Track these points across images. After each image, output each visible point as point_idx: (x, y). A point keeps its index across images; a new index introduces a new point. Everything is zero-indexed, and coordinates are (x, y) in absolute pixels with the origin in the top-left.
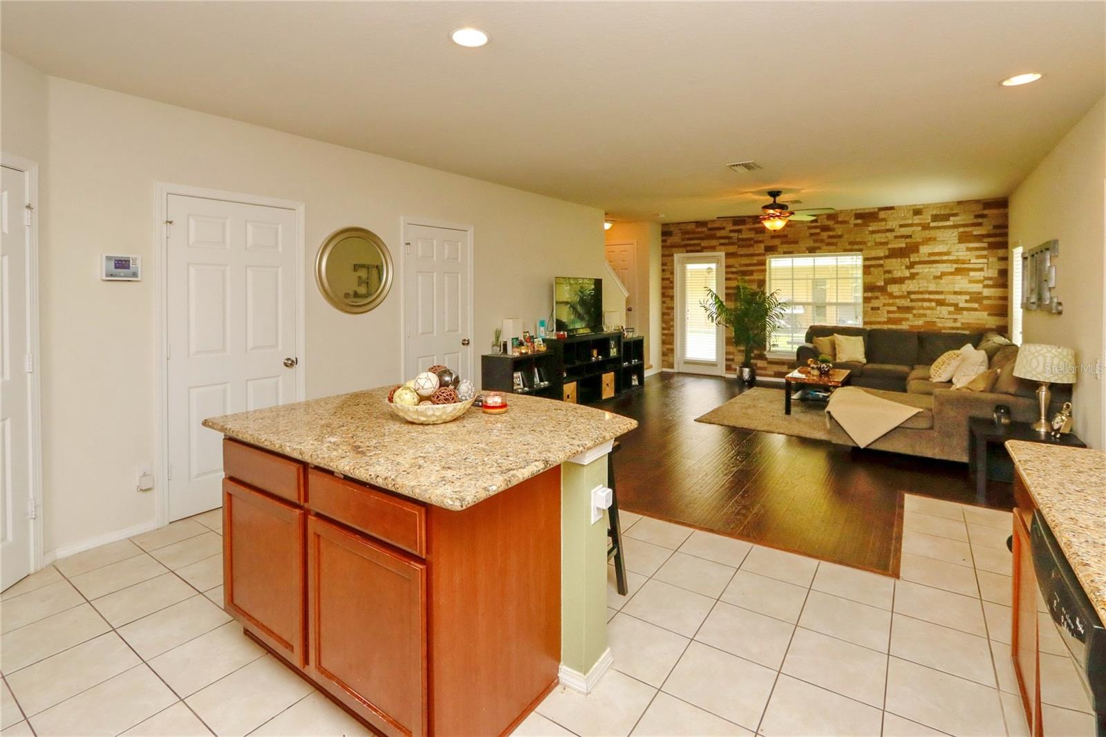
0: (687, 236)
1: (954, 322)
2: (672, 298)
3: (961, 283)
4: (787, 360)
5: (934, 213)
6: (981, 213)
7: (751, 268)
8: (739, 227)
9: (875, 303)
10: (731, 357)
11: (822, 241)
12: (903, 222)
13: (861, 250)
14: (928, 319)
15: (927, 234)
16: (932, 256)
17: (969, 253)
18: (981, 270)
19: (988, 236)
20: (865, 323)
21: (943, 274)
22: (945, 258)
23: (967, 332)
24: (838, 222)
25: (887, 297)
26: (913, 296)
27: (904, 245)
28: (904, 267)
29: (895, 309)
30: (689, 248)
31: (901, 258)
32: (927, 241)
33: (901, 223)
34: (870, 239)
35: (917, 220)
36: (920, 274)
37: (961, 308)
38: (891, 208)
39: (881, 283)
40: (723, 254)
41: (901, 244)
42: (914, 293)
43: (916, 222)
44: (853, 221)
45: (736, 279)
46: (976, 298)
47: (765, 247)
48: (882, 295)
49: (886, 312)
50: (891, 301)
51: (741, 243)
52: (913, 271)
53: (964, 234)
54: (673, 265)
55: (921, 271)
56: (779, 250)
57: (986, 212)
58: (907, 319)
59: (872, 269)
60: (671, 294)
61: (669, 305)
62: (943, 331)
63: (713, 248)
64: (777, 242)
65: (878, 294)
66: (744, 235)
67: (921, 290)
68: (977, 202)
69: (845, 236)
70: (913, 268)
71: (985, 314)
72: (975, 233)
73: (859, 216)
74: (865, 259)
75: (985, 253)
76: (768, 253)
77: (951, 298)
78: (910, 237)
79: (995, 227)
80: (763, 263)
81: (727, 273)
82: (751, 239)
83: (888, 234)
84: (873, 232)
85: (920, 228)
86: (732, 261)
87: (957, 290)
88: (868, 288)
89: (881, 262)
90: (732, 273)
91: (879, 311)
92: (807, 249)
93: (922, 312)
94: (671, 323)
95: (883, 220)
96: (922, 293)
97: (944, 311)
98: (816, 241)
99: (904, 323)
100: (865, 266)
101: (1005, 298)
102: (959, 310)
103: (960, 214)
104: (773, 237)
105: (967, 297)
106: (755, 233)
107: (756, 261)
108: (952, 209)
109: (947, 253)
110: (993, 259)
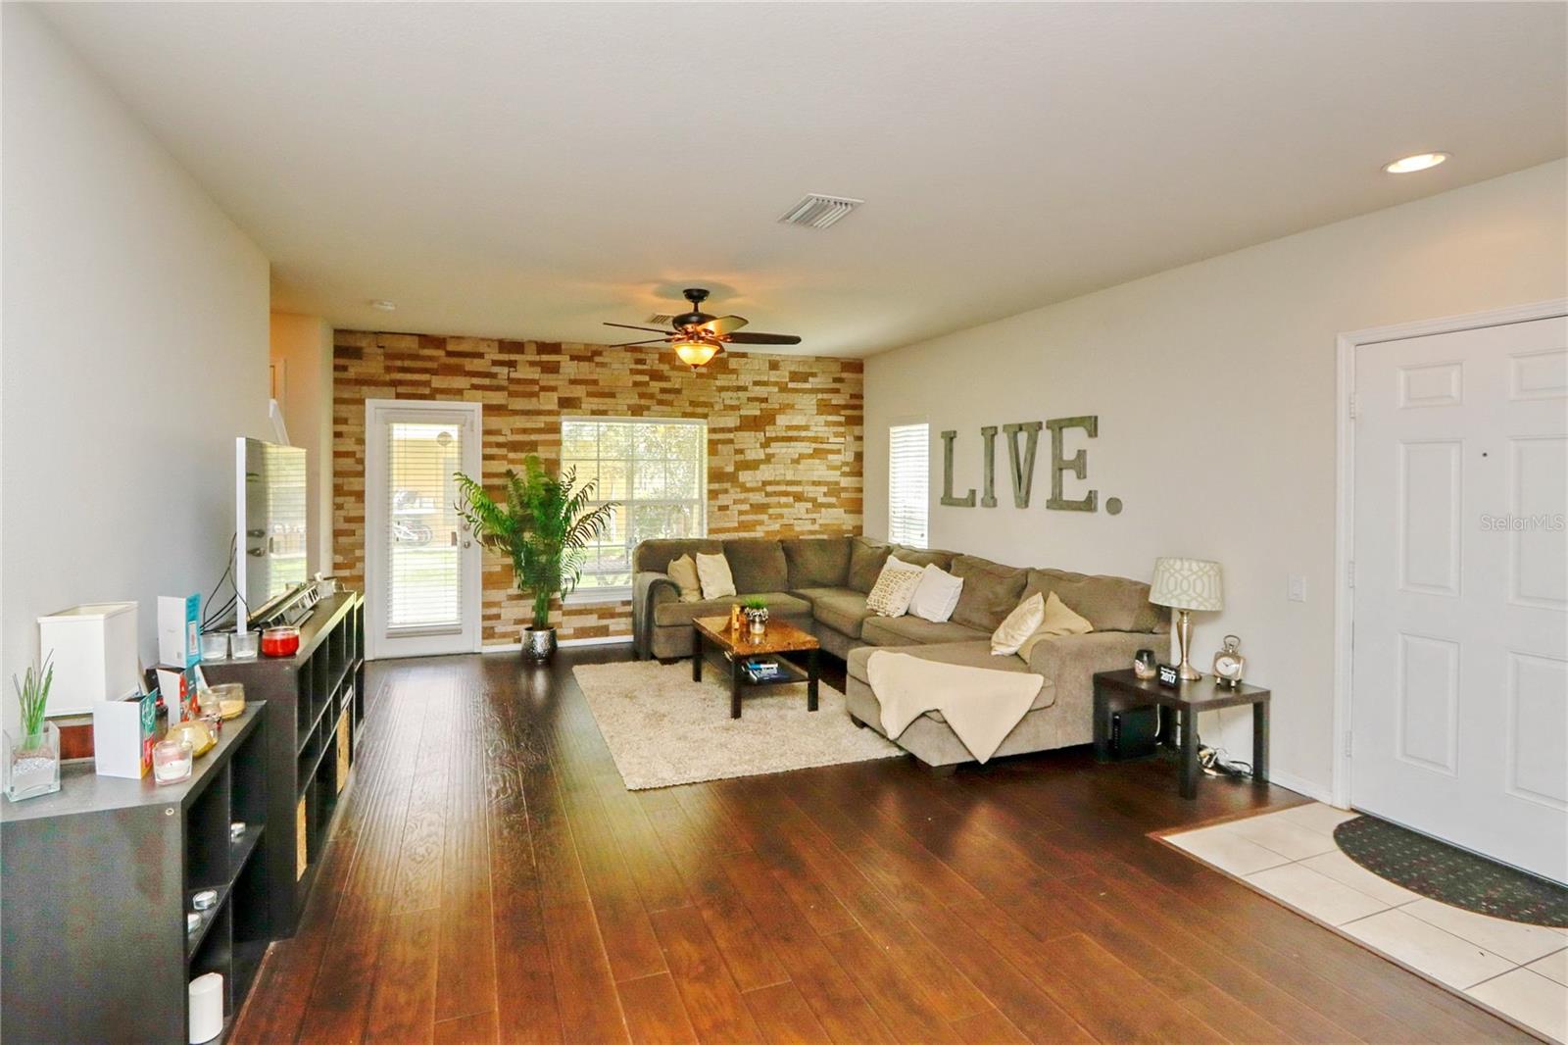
0: (399, 363)
1: (812, 524)
2: (360, 496)
3: (819, 470)
4: (596, 604)
5: (792, 369)
6: (838, 375)
7: (533, 437)
8: (513, 357)
9: (723, 500)
10: (494, 611)
11: (651, 396)
12: (757, 378)
13: (705, 416)
14: (785, 521)
15: (787, 398)
16: (790, 430)
17: (826, 428)
18: (838, 452)
19: (845, 407)
20: (711, 531)
21: (802, 456)
22: (804, 434)
23: (825, 537)
24: (674, 368)
25: (739, 490)
26: (769, 489)
27: (758, 413)
28: (758, 445)
29: (746, 507)
30: (401, 390)
31: (756, 431)
32: (785, 408)
33: (755, 379)
34: (718, 399)
35: (773, 377)
36: (777, 456)
37: (820, 503)
38: (744, 355)
39: (730, 469)
40: (478, 407)
41: (754, 410)
42: (770, 483)
43: (773, 379)
45: (504, 457)
46: (834, 489)
47: (559, 398)
48: (732, 487)
49: (736, 512)
50: (743, 496)
51: (513, 388)
52: (768, 451)
53: (823, 403)
54: (362, 424)
55: (778, 451)
56: (583, 406)
57: (845, 375)
58: (761, 523)
59: (720, 446)
60: (357, 488)
61: (353, 514)
62: (801, 537)
63: (458, 393)
64: (579, 391)
65: (727, 485)
66: (524, 372)
67: (777, 479)
68: (835, 360)
69: (684, 392)
70: (769, 446)
71: (842, 510)
72: (834, 402)
74: (712, 431)
75: (842, 429)
76: (565, 410)
77: (810, 491)
78: (765, 400)
79: (852, 396)
80: (555, 429)
81: (485, 445)
82: (534, 382)
83: (740, 394)
84: (721, 389)
85: (776, 389)
86: (496, 422)
87: (815, 479)
88: (716, 476)
89: (732, 436)
90: (499, 445)
91: (728, 512)
92: (630, 407)
93: (778, 511)
94: (358, 553)
95: (734, 371)
96: (778, 483)
97: (802, 507)
98: (642, 396)
99: (758, 528)
100: (710, 442)
101: (860, 490)
102: (817, 506)
103: (819, 375)
104: (573, 382)
105: (825, 489)
106: (542, 372)
107: (542, 425)
108: (811, 367)
109: (806, 428)
110: (850, 439)
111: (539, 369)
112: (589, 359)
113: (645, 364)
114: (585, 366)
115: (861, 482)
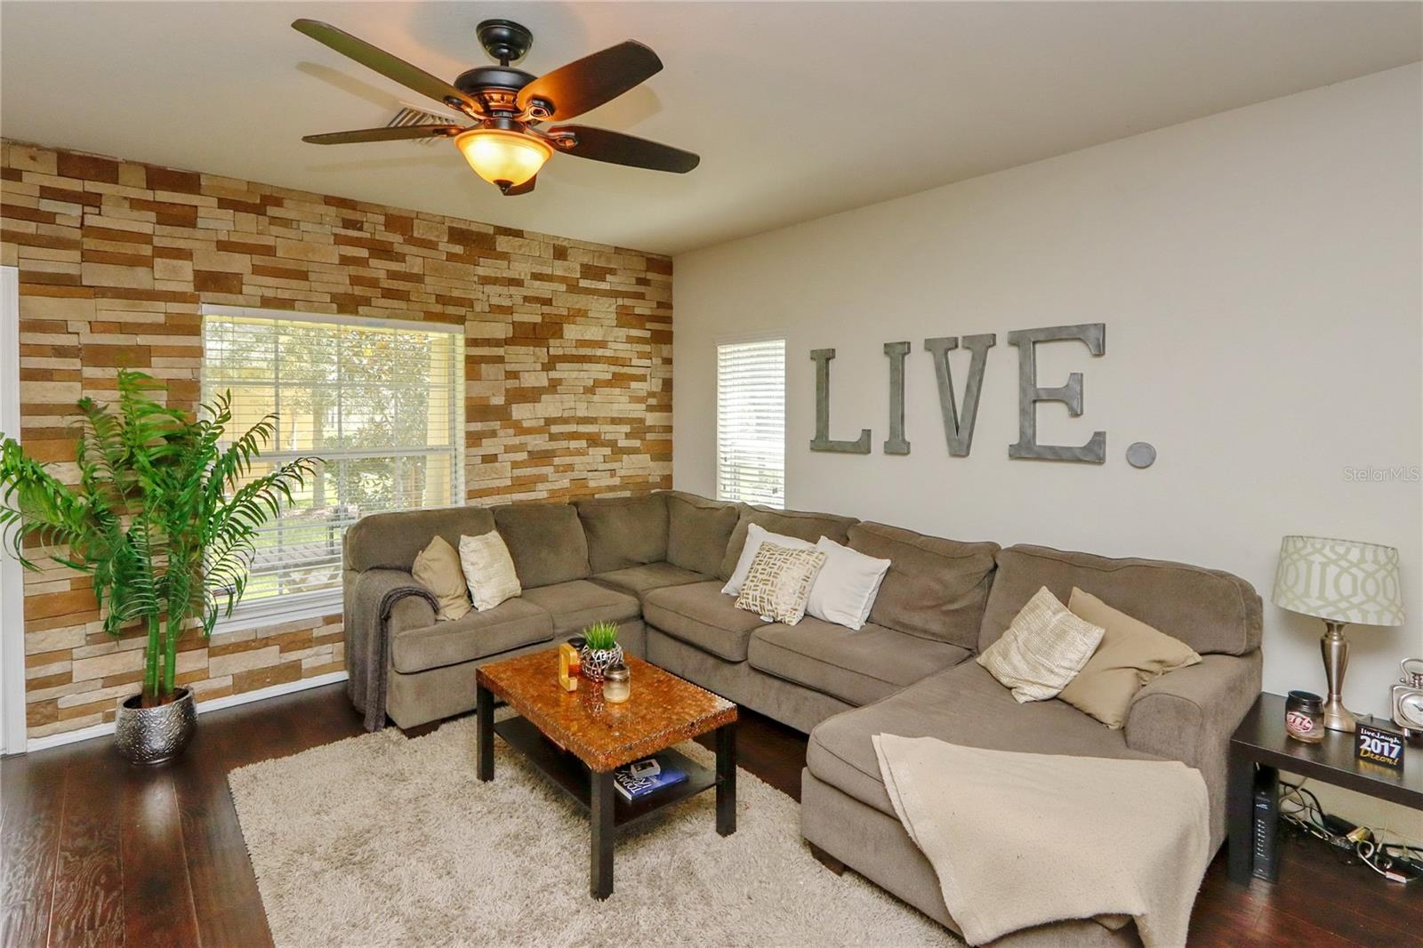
1: (612, 476)
3: (620, 403)
4: (276, 628)
5: (585, 260)
6: (642, 275)
7: (142, 340)
8: (92, 187)
9: (489, 446)
10: (53, 669)
12: (538, 269)
13: (460, 320)
14: (576, 475)
15: (580, 301)
16: (582, 346)
17: (628, 346)
18: (642, 378)
19: (653, 319)
20: (471, 494)
21: (598, 384)
22: (599, 352)
23: (627, 494)
24: (411, 241)
25: (511, 431)
26: (555, 429)
27: (538, 319)
28: (539, 367)
29: (522, 456)
31: (535, 346)
32: (577, 315)
33: (534, 271)
34: (480, 296)
35: (559, 269)
36: (564, 383)
37: (621, 448)
38: (518, 234)
39: (498, 400)
40: (6, 275)
41: (532, 316)
42: (555, 421)
43: (559, 273)
44: (445, 246)
45: (74, 376)
46: (638, 429)
47: (197, 273)
48: (503, 427)
49: (509, 464)
50: (517, 441)
51: (90, 244)
53: (624, 311)
55: (566, 375)
56: (245, 289)
57: (650, 276)
58: (543, 479)
59: (482, 366)
62: (597, 496)
64: (239, 263)
65: (496, 425)
66: (114, 218)
67: (565, 415)
68: (639, 254)
69: (428, 279)
70: (554, 369)
71: (648, 456)
72: (638, 311)
73: (458, 235)
74: (471, 342)
75: (647, 348)
76: (210, 295)
77: (609, 432)
78: (548, 302)
79: (660, 305)
80: (193, 327)
81: (26, 350)
82: (141, 238)
83: (513, 290)
84: (486, 281)
85: (563, 288)
86: (48, 307)
87: (615, 415)
88: (477, 410)
89: (500, 351)
90: (60, 352)
91: (497, 465)
92: (335, 298)
93: (568, 460)
95: (504, 256)
96: (565, 421)
97: (598, 455)
98: (355, 281)
99: (540, 486)
100: (470, 360)
101: (669, 429)
102: (618, 452)
103: (619, 272)
104: (223, 246)
105: (627, 429)
106: (159, 223)
107: (161, 319)
108: (608, 260)
109: (602, 344)
110: (657, 361)
111: (152, 216)
112: (258, 210)
113: (361, 229)
114: (248, 222)
115: (670, 418)
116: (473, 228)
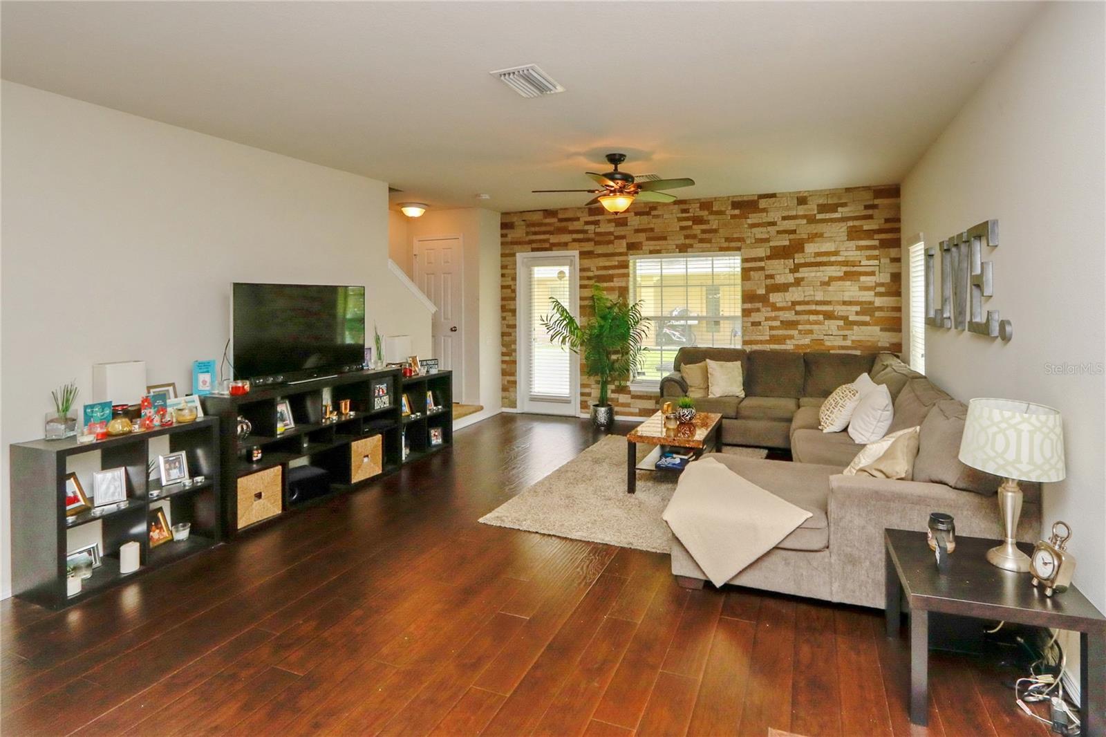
0: (533, 229)
1: (844, 339)
2: (514, 312)
3: (851, 291)
5: (821, 202)
6: (871, 203)
7: (611, 272)
8: (597, 218)
9: (755, 317)
10: (587, 390)
11: (694, 237)
12: (786, 214)
13: (739, 249)
14: (815, 336)
15: (814, 228)
17: (859, 253)
18: (873, 274)
19: (879, 231)
20: (745, 343)
21: (832, 279)
22: (833, 259)
23: (858, 353)
24: (712, 213)
25: (769, 309)
26: (798, 308)
27: (787, 243)
28: (787, 271)
29: (777, 323)
30: (534, 245)
31: (785, 259)
32: (813, 237)
33: (783, 215)
34: (749, 235)
35: (801, 210)
36: (805, 279)
37: (853, 321)
38: (773, 196)
39: (762, 291)
40: (576, 253)
41: (784, 241)
42: (799, 303)
43: (801, 213)
44: (730, 212)
45: (592, 286)
46: (867, 308)
47: (627, 244)
48: (764, 306)
49: (768, 328)
50: (773, 314)
51: (598, 239)
52: (798, 275)
53: (854, 230)
54: (515, 269)
55: (806, 275)
56: (644, 248)
57: (877, 202)
58: (791, 337)
59: (752, 273)
60: (512, 307)
61: (511, 323)
62: (831, 352)
63: (564, 245)
64: (641, 237)
65: (760, 305)
66: (602, 228)
67: (806, 299)
68: (867, 188)
69: (721, 231)
70: (798, 271)
71: (877, 328)
72: (865, 228)
73: (735, 205)
74: (745, 260)
75: (876, 252)
76: (631, 252)
77: (840, 310)
78: (794, 232)
79: (887, 221)
80: (625, 265)
81: (581, 278)
82: (611, 233)
83: (770, 228)
84: (752, 226)
85: (805, 221)
86: (587, 263)
87: (846, 299)
88: (748, 297)
89: (762, 264)
90: (589, 278)
91: (760, 327)
92: (677, 246)
93: (808, 327)
94: (513, 346)
96: (807, 303)
97: (833, 325)
98: (686, 237)
99: (788, 341)
100: (744, 270)
101: (899, 309)
102: (849, 324)
103: (849, 204)
104: (637, 231)
105: (858, 308)
106: (616, 226)
107: (616, 263)
108: (840, 198)
109: (836, 253)
110: (885, 261)
111: (614, 224)
112: (648, 214)
113: (689, 212)
114: (645, 219)
115: (900, 302)
116: (745, 199)
